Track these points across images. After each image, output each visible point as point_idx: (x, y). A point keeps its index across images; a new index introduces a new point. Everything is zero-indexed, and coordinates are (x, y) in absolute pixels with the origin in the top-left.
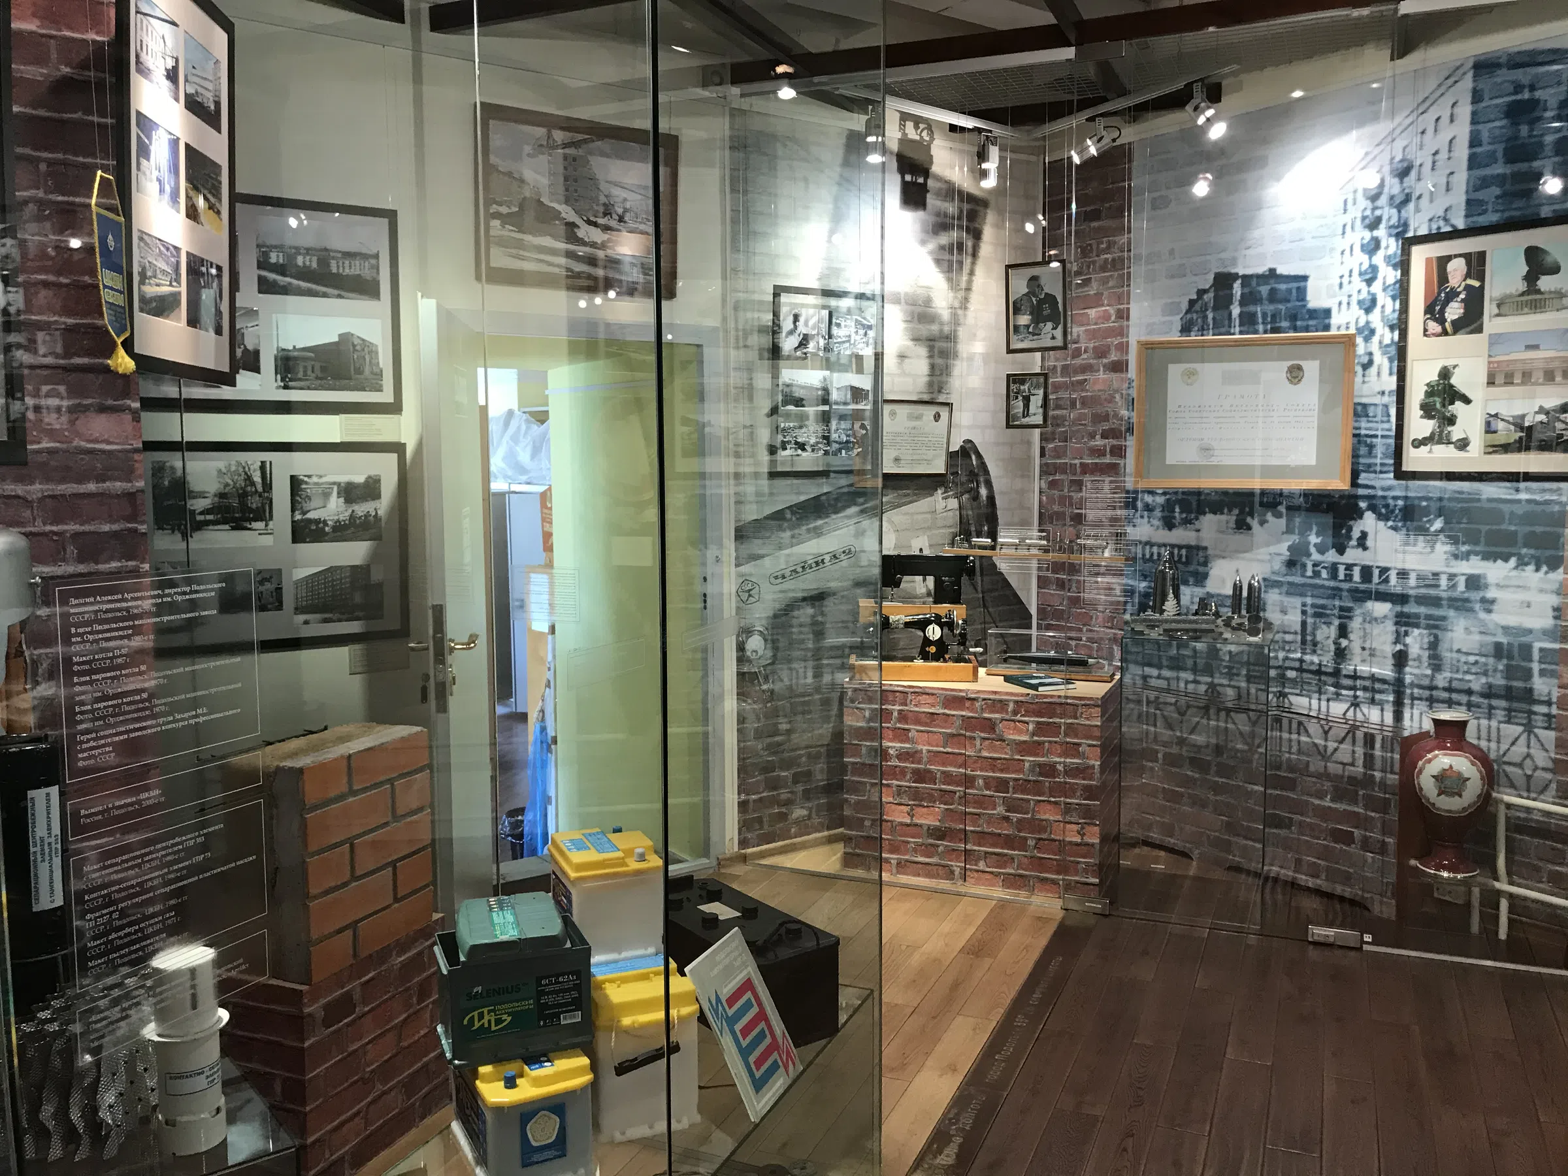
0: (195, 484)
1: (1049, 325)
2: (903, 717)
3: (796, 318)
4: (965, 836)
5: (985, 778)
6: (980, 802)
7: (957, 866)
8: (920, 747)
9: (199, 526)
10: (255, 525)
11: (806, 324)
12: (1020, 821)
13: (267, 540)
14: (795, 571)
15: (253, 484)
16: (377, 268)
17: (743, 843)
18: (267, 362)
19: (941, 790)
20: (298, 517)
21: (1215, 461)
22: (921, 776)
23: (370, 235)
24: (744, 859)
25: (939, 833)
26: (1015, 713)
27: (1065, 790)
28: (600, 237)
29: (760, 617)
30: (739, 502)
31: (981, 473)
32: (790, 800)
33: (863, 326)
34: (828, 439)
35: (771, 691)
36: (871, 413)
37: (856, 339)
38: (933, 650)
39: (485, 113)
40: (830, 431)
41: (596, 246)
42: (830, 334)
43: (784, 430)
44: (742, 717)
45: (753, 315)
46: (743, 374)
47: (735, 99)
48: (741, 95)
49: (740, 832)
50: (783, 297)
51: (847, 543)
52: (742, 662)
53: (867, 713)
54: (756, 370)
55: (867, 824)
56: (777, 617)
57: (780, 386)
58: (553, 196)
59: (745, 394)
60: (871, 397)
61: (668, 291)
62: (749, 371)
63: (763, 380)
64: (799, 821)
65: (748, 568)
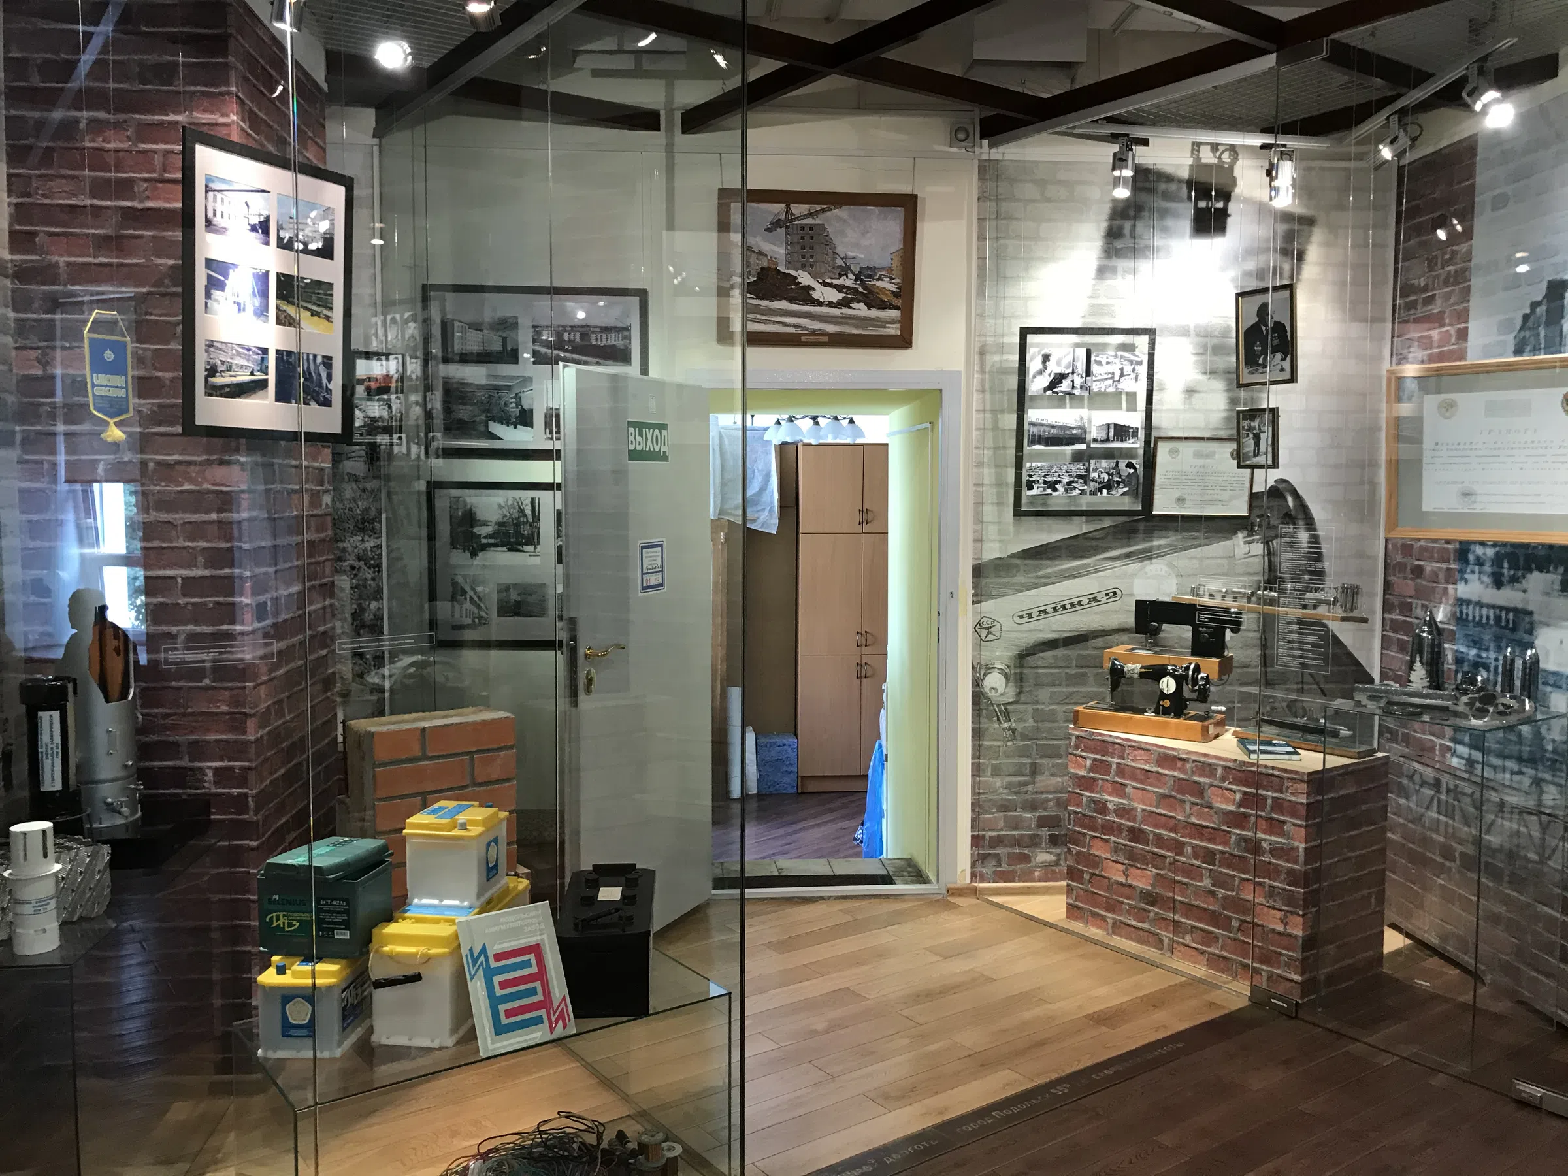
0: (481, 515)
1: (1279, 356)
2: (1121, 771)
3: (1046, 358)
4: (1173, 905)
5: (1194, 847)
6: (1189, 871)
7: (1166, 935)
8: (1135, 805)
9: (484, 547)
10: (527, 548)
11: (1058, 363)
12: (1225, 897)
13: (536, 561)
14: (1045, 612)
15: (525, 515)
16: (629, 338)
17: (974, 876)
18: (539, 419)
19: (1153, 853)
21: (1478, 509)
22: (1136, 835)
23: (624, 312)
24: (975, 892)
25: (1151, 899)
26: (1223, 779)
27: (1271, 871)
28: (834, 296)
29: (1000, 654)
30: (978, 540)
31: (1301, 516)
32: (1033, 842)
33: (1131, 362)
34: (1085, 479)
35: (1014, 731)
36: (1141, 452)
37: (1122, 375)
38: (1167, 703)
39: (725, 194)
40: (1088, 470)
41: (831, 304)
42: (1088, 372)
43: (1029, 469)
44: (978, 752)
45: (997, 358)
46: (988, 415)
47: (985, 150)
48: (991, 146)
49: (973, 865)
50: (1031, 339)
51: (1110, 584)
52: (978, 698)
53: (1089, 762)
54: (1002, 411)
55: (1086, 876)
56: (1024, 656)
57: (1026, 427)
58: (790, 264)
59: (990, 434)
60: (1141, 434)
61: (904, 341)
62: (994, 412)
63: (1010, 421)
64: (1044, 866)
65: (988, 606)
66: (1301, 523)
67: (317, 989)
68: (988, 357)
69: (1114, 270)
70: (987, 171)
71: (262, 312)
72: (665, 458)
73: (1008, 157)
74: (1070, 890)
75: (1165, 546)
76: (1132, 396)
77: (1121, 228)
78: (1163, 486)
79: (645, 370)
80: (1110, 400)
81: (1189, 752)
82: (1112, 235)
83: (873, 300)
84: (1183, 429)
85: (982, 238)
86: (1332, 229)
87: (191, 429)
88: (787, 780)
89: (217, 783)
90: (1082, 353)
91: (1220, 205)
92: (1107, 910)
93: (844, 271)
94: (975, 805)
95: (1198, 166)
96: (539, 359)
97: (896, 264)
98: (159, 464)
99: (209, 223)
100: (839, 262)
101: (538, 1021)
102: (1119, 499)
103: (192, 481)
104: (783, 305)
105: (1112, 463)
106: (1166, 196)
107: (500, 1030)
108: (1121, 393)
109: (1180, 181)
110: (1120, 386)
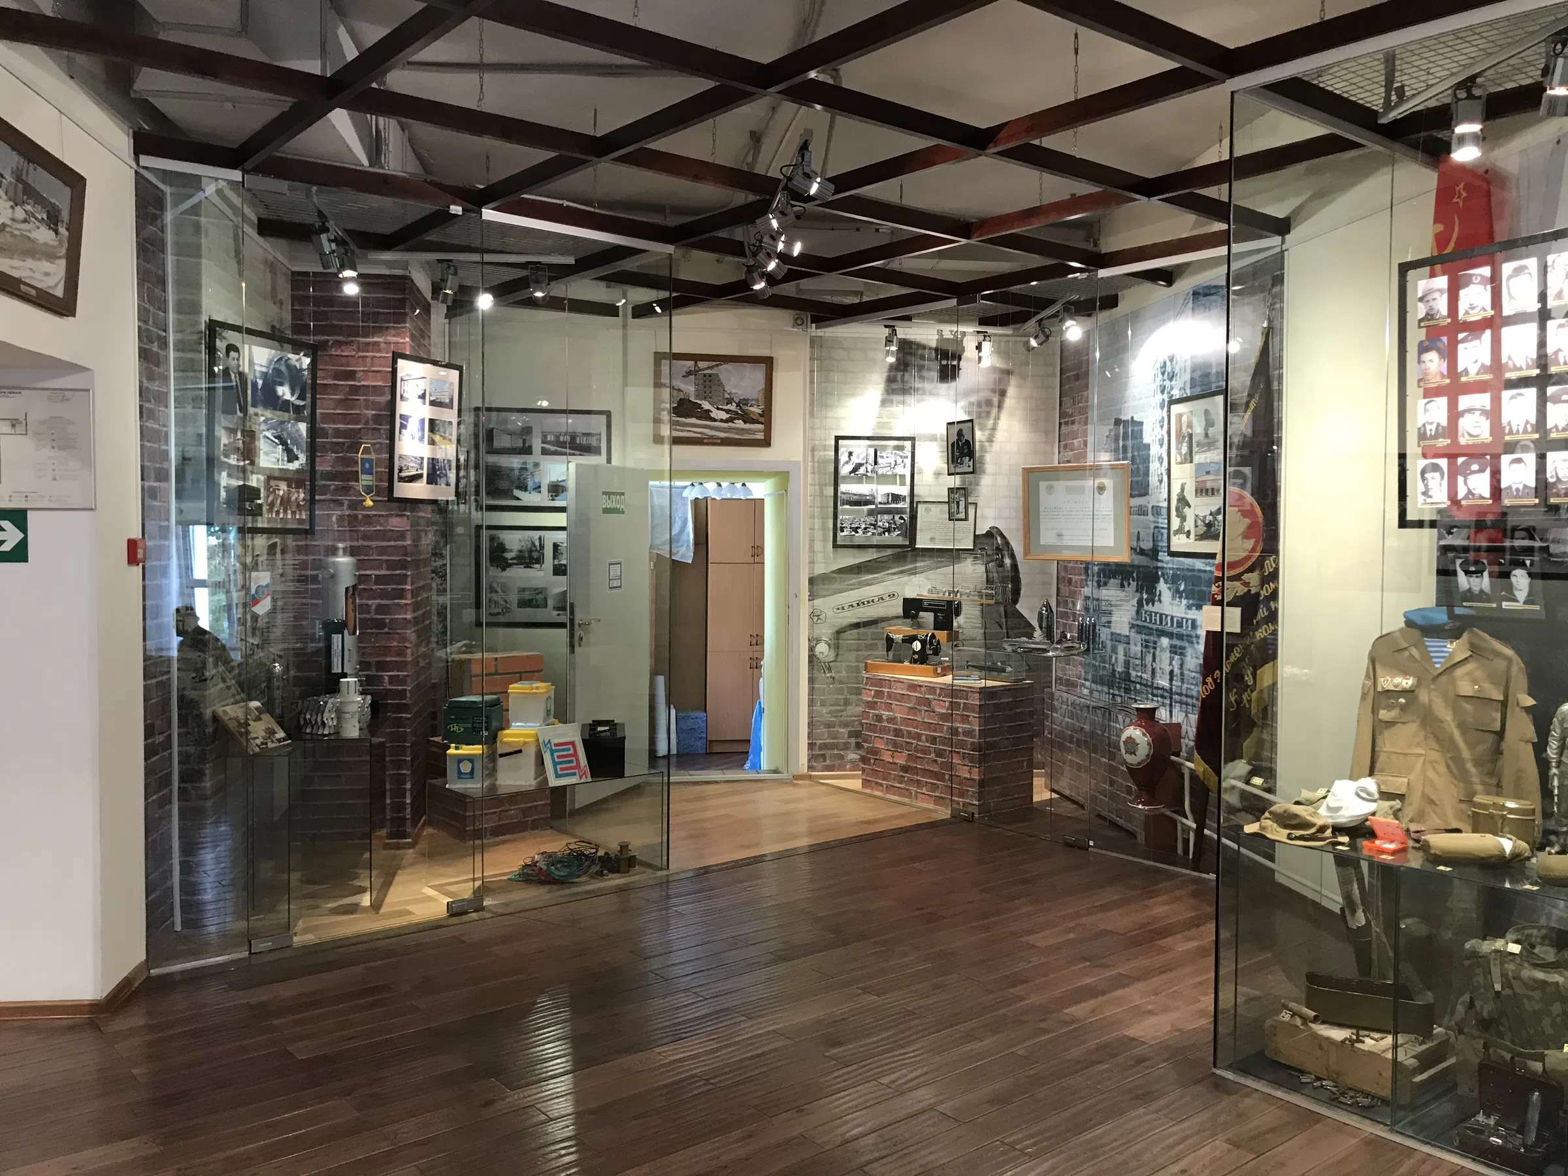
0: (508, 546)
1: (967, 458)
2: (890, 695)
3: (850, 454)
4: (917, 771)
5: (927, 735)
6: (925, 751)
7: (913, 789)
8: (897, 715)
9: (510, 565)
10: (536, 566)
11: (858, 457)
12: (942, 763)
13: (542, 574)
14: (852, 606)
15: (535, 546)
16: (600, 440)
17: (810, 768)
18: (544, 489)
19: (907, 742)
20: (556, 563)
21: (1061, 543)
22: (898, 733)
23: (598, 424)
24: (810, 777)
25: (905, 769)
26: (940, 695)
27: (962, 744)
28: (725, 416)
29: (825, 632)
30: (812, 562)
31: (1006, 548)
32: (846, 747)
33: (901, 457)
34: (875, 526)
35: (834, 678)
36: (908, 510)
37: (896, 464)
38: (916, 657)
39: (659, 357)
40: (876, 521)
41: (722, 421)
42: (876, 463)
43: (842, 520)
44: (812, 691)
45: (822, 453)
46: (817, 487)
47: (813, 330)
48: (816, 328)
49: (809, 761)
50: (841, 442)
51: (891, 590)
52: (812, 658)
53: (873, 692)
54: (826, 485)
55: (872, 761)
56: (839, 632)
57: (839, 494)
58: (697, 397)
59: (818, 499)
60: (908, 500)
61: (766, 443)
62: (820, 485)
63: (830, 491)
64: (852, 762)
65: (817, 602)
66: (1006, 553)
67: (475, 755)
68: (816, 453)
69: (891, 401)
70: (813, 341)
71: (422, 439)
72: (623, 512)
73: (827, 334)
74: (863, 770)
75: (924, 567)
76: (903, 477)
77: (895, 377)
78: (921, 530)
79: (609, 461)
80: (891, 479)
81: (923, 682)
82: (890, 380)
83: (747, 418)
84: (937, 496)
85: (812, 382)
86: (1023, 377)
87: (391, 499)
88: (699, 743)
89: (390, 683)
90: (872, 451)
91: (955, 363)
92: (884, 780)
93: (730, 401)
94: (811, 724)
95: (941, 340)
96: (545, 452)
97: (761, 397)
98: (365, 516)
99: (402, 396)
100: (727, 396)
101: (574, 774)
102: (895, 538)
103: (381, 525)
104: (693, 420)
105: (891, 517)
106: (922, 358)
107: (558, 776)
108: (896, 475)
109: (931, 348)
110: (895, 471)
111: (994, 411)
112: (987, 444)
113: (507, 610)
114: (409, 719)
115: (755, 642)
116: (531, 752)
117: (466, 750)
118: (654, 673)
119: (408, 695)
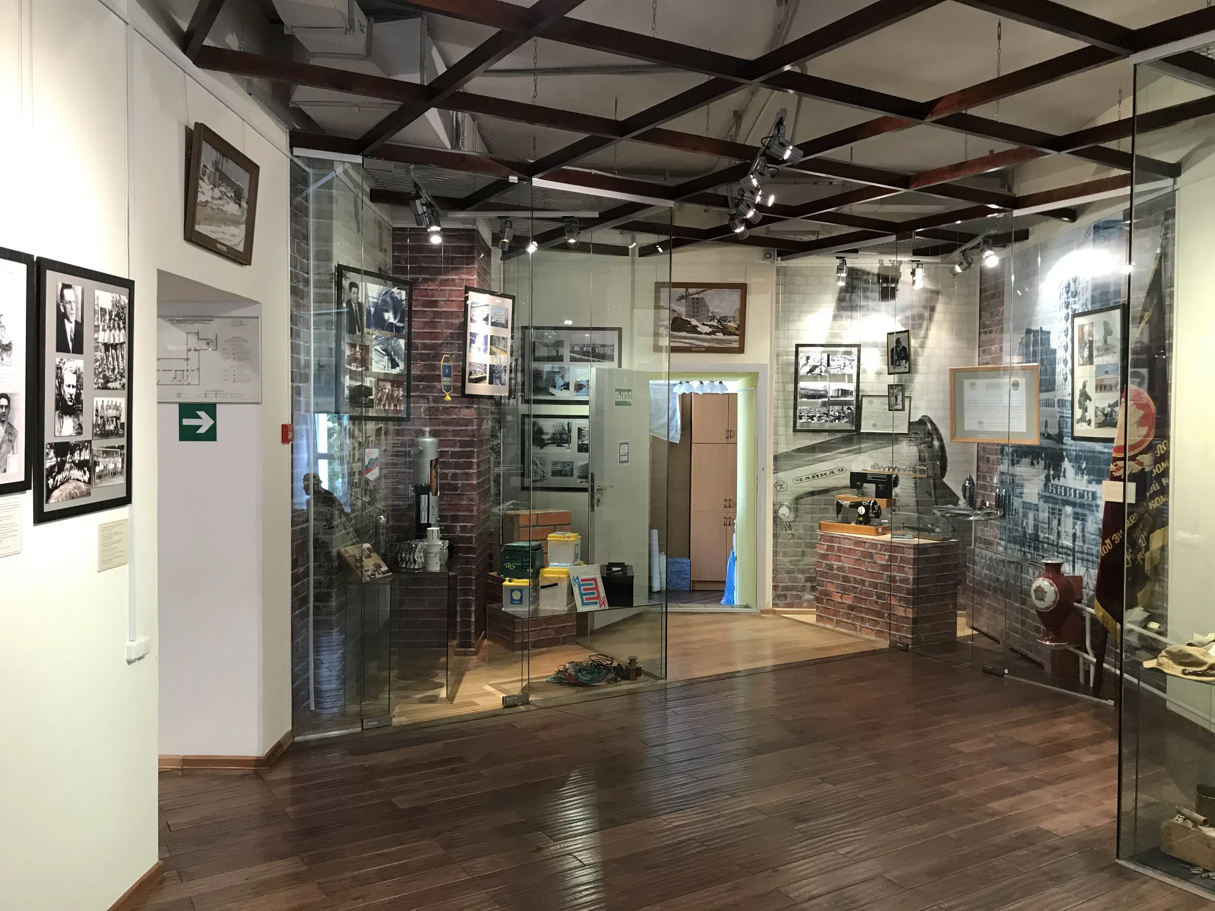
0: (545, 430)
1: (904, 361)
2: (839, 549)
3: (808, 358)
4: (861, 610)
5: (869, 582)
6: (868, 594)
7: (858, 624)
8: (845, 565)
9: (546, 444)
10: (565, 445)
11: (814, 360)
12: (882, 604)
13: (569, 451)
14: (808, 478)
15: (565, 430)
16: (613, 350)
17: (775, 605)
18: (572, 387)
19: (853, 587)
20: (580, 442)
21: (984, 429)
22: (846, 579)
23: (611, 338)
24: (774, 612)
25: (852, 608)
26: (881, 550)
27: (899, 589)
28: (708, 330)
29: (787, 498)
30: (776, 443)
31: (934, 433)
32: (803, 589)
33: (849, 360)
34: (827, 415)
35: (793, 535)
36: (855, 402)
37: (845, 366)
38: (861, 519)
39: (659, 286)
40: (828, 411)
41: (706, 334)
42: (828, 365)
43: (800, 410)
44: (775, 544)
45: (785, 358)
46: (781, 384)
47: (779, 262)
48: (782, 260)
49: (773, 599)
50: (800, 349)
51: (840, 465)
52: (776, 519)
53: (825, 547)
54: (788, 383)
55: (825, 601)
56: (798, 499)
57: (799, 390)
58: (688, 315)
59: (781, 393)
60: (854, 394)
61: (741, 350)
62: (784, 383)
63: (791, 387)
64: (808, 601)
65: (781, 475)
66: (935, 437)
67: (523, 586)
68: (780, 358)
69: (841, 316)
70: (779, 270)
71: (485, 350)
72: (630, 405)
73: (790, 265)
74: (818, 608)
75: (867, 447)
76: (850, 376)
77: (845, 297)
78: (866, 418)
79: (620, 365)
80: (840, 378)
81: (867, 539)
82: (840, 300)
83: (726, 331)
84: (878, 391)
85: (777, 302)
86: (949, 296)
87: (464, 395)
88: (684, 582)
89: (461, 532)
90: (825, 356)
91: (893, 285)
92: (834, 616)
93: (713, 318)
94: (775, 571)
95: (882, 267)
96: (573, 360)
97: (737, 315)
98: (444, 407)
99: (471, 319)
100: (710, 314)
101: (596, 603)
102: (844, 424)
103: (456, 414)
104: (684, 334)
105: (840, 407)
106: (867, 282)
107: (583, 604)
108: (845, 375)
109: (873, 274)
110: (844, 371)
111: (925, 324)
112: (919, 350)
113: (543, 478)
114: (474, 558)
115: (728, 505)
116: (564, 586)
117: (517, 582)
118: (651, 527)
119: (474, 540)
